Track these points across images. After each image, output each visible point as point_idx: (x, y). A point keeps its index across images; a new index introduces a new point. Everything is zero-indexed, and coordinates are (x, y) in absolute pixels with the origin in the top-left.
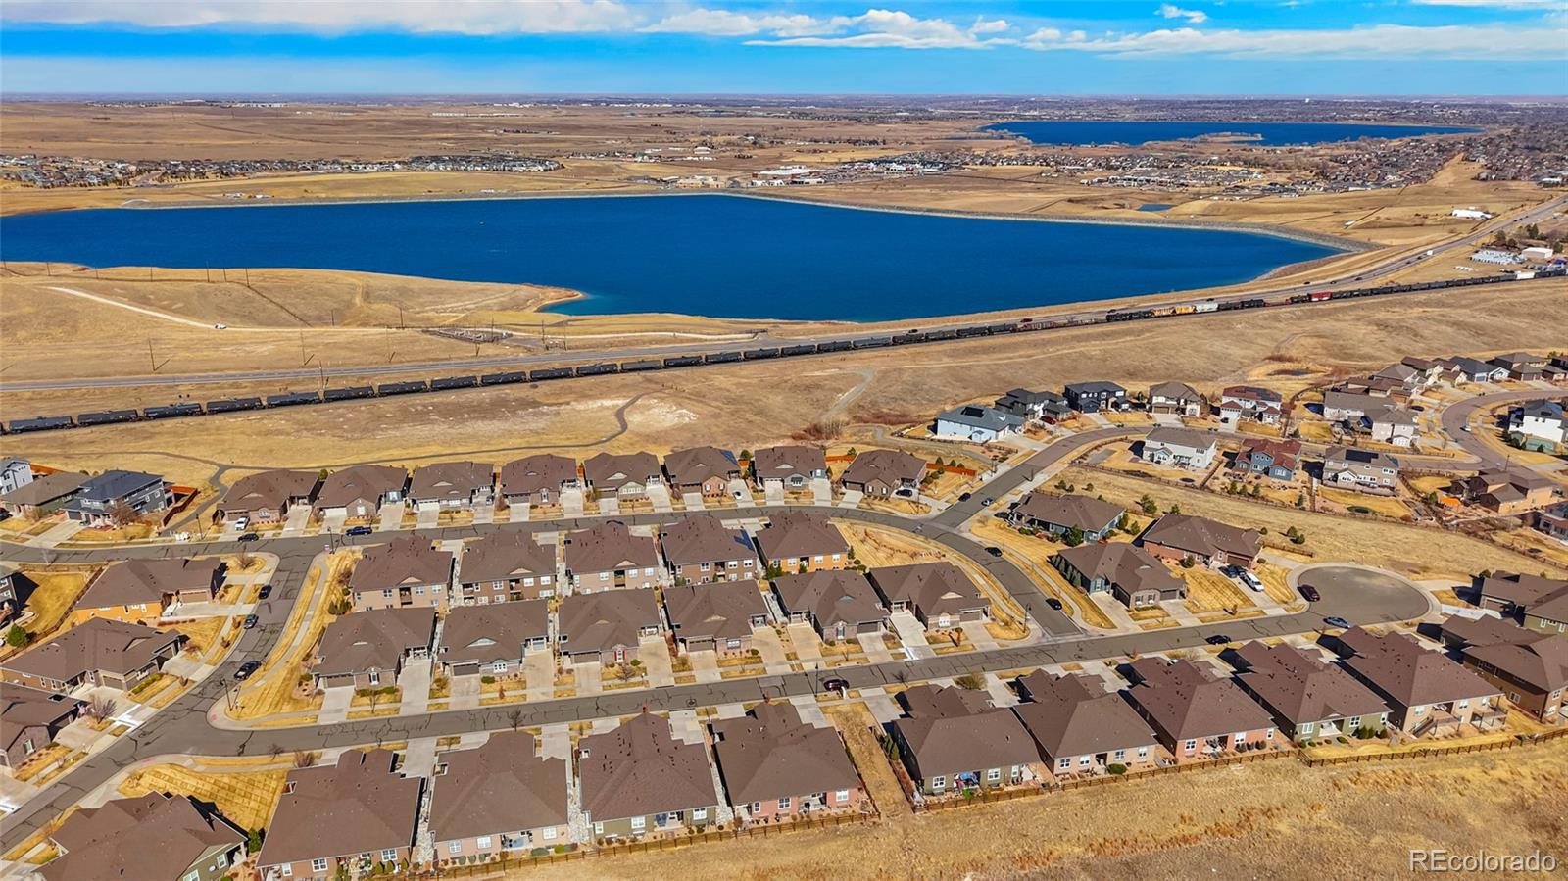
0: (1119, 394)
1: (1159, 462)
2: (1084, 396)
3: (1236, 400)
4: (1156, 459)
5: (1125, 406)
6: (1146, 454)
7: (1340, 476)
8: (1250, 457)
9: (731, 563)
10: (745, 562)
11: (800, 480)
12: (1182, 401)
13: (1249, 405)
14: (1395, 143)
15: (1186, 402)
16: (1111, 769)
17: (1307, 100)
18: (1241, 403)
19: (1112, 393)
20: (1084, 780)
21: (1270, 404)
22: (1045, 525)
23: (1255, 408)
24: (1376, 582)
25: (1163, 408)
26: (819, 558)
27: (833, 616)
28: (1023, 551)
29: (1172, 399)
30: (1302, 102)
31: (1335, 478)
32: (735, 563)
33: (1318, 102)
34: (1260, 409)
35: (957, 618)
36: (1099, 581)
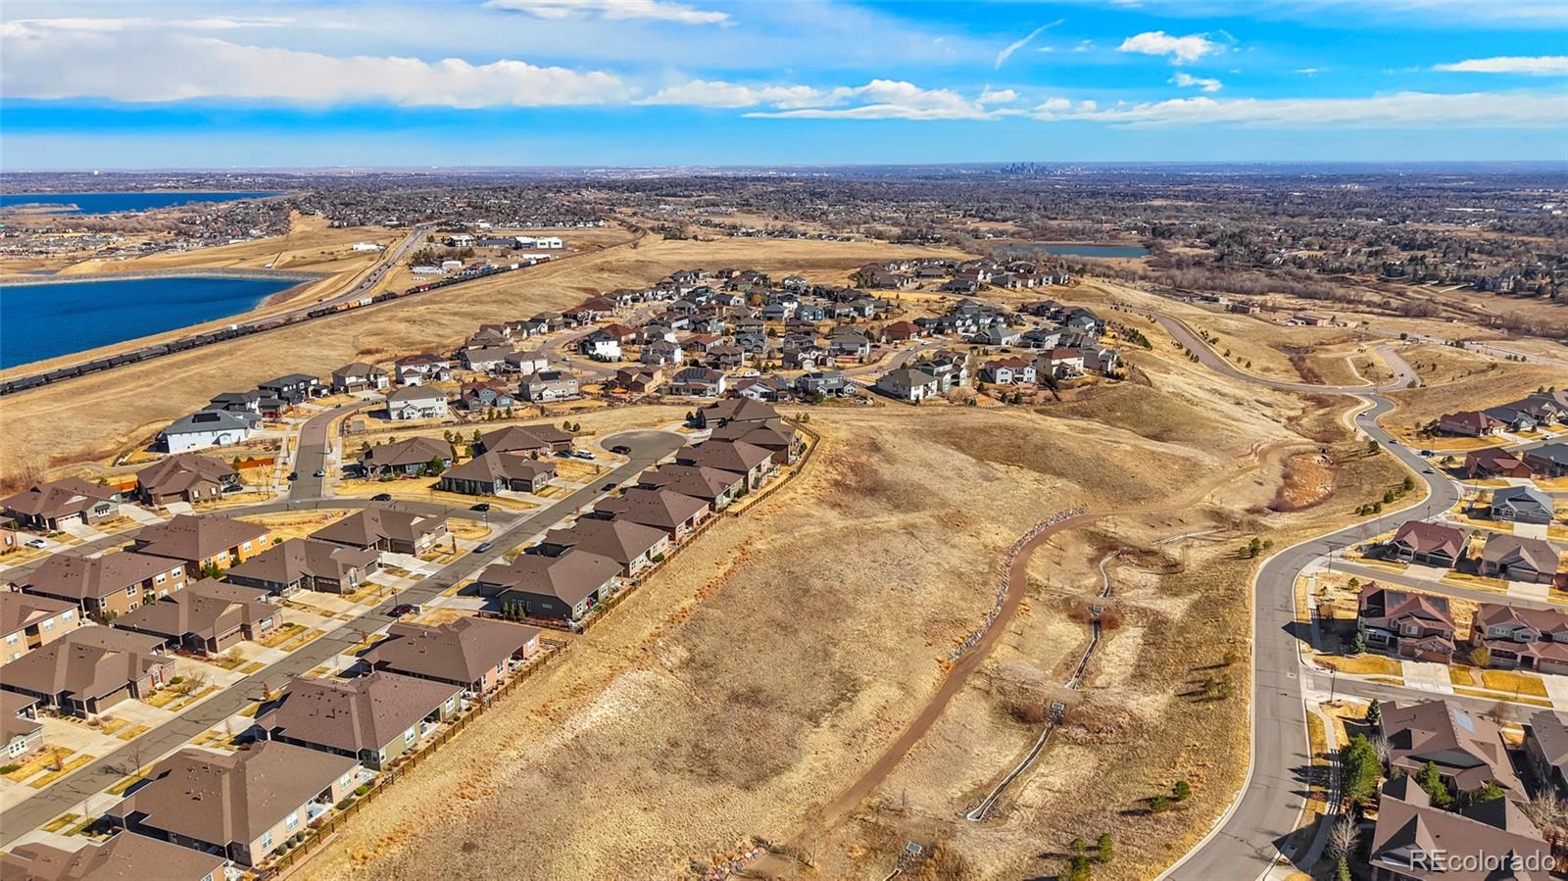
0: (314, 382)
1: (409, 418)
2: (286, 389)
3: (412, 367)
4: (405, 416)
5: (324, 391)
6: (394, 415)
7: (544, 394)
8: (477, 395)
9: (159, 578)
10: (174, 571)
11: (106, 507)
12: (372, 377)
13: (424, 370)
14: (222, 206)
15: (376, 377)
16: (655, 560)
17: (96, 173)
18: (417, 369)
19: (308, 383)
20: (647, 573)
21: (441, 365)
22: (402, 468)
23: (430, 370)
24: (643, 435)
25: (358, 386)
26: (247, 544)
27: (340, 567)
28: (403, 490)
29: (361, 377)
30: (90, 174)
31: (541, 396)
32: (163, 576)
33: (109, 175)
34: (435, 370)
35: (433, 536)
36: (498, 482)
